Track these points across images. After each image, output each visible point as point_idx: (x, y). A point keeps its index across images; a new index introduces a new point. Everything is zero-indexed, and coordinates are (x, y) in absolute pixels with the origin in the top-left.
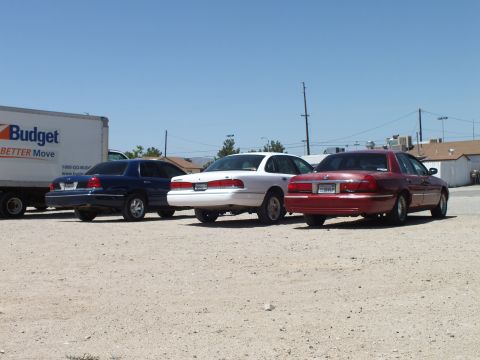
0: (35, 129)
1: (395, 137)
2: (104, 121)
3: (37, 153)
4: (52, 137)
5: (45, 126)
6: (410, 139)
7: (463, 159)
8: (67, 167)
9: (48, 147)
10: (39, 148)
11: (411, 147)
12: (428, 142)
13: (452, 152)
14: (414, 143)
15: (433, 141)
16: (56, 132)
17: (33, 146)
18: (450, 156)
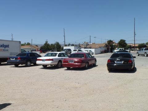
0: (3, 44)
1: (85, 42)
2: (20, 42)
3: (4, 50)
4: (8, 46)
5: (6, 44)
6: (88, 43)
7: (100, 48)
8: (11, 53)
9: (6, 49)
11: (88, 45)
12: (91, 44)
14: (89, 44)
15: (93, 43)
16: (8, 45)
17: (3, 48)
18: (97, 47)
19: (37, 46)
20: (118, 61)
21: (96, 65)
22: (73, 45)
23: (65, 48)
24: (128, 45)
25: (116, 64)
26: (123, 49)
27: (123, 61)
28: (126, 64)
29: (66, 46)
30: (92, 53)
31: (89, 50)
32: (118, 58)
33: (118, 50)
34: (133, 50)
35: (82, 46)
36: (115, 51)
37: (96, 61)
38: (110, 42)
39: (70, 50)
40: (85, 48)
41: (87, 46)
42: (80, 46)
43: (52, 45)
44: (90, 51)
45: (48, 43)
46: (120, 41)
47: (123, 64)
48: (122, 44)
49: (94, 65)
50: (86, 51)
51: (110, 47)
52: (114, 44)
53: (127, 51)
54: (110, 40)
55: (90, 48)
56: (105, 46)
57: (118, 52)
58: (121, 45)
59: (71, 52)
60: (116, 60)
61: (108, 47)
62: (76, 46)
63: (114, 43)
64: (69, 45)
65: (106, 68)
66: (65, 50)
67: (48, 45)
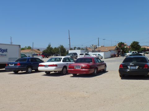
0: (1, 48)
1: (92, 45)
3: (1, 55)
4: (6, 51)
5: (3, 48)
7: (109, 51)
8: (9, 58)
9: (4, 53)
10: (2, 53)
11: (96, 48)
12: (99, 47)
13: (106, 50)
14: (97, 47)
15: (102, 46)
17: (0, 53)
18: (106, 51)
19: (39, 50)
20: (132, 66)
21: (106, 71)
22: (79, 49)
23: (70, 52)
24: (141, 47)
25: (129, 69)
26: (136, 52)
27: (138, 66)
28: (141, 69)
29: (71, 49)
30: (101, 58)
31: (98, 53)
32: (132, 63)
33: (131, 54)
34: (148, 53)
35: (89, 49)
36: (128, 54)
37: (106, 66)
38: (121, 44)
39: (76, 54)
40: (93, 51)
41: (95, 50)
42: (87, 50)
43: (55, 48)
44: (99, 55)
45: (51, 47)
46: (132, 43)
47: (137, 69)
48: (135, 46)
49: (104, 71)
50: (95, 55)
51: (121, 50)
52: (126, 47)
53: (141, 55)
54: (121, 43)
55: (99, 51)
56: (116, 49)
57: (130, 55)
58: (134, 48)
59: (77, 57)
60: (129, 65)
61: (119, 50)
62: (82, 49)
63: (125, 45)
64: (75, 49)
65: (118, 74)
66: (70, 54)
67: (51, 49)
